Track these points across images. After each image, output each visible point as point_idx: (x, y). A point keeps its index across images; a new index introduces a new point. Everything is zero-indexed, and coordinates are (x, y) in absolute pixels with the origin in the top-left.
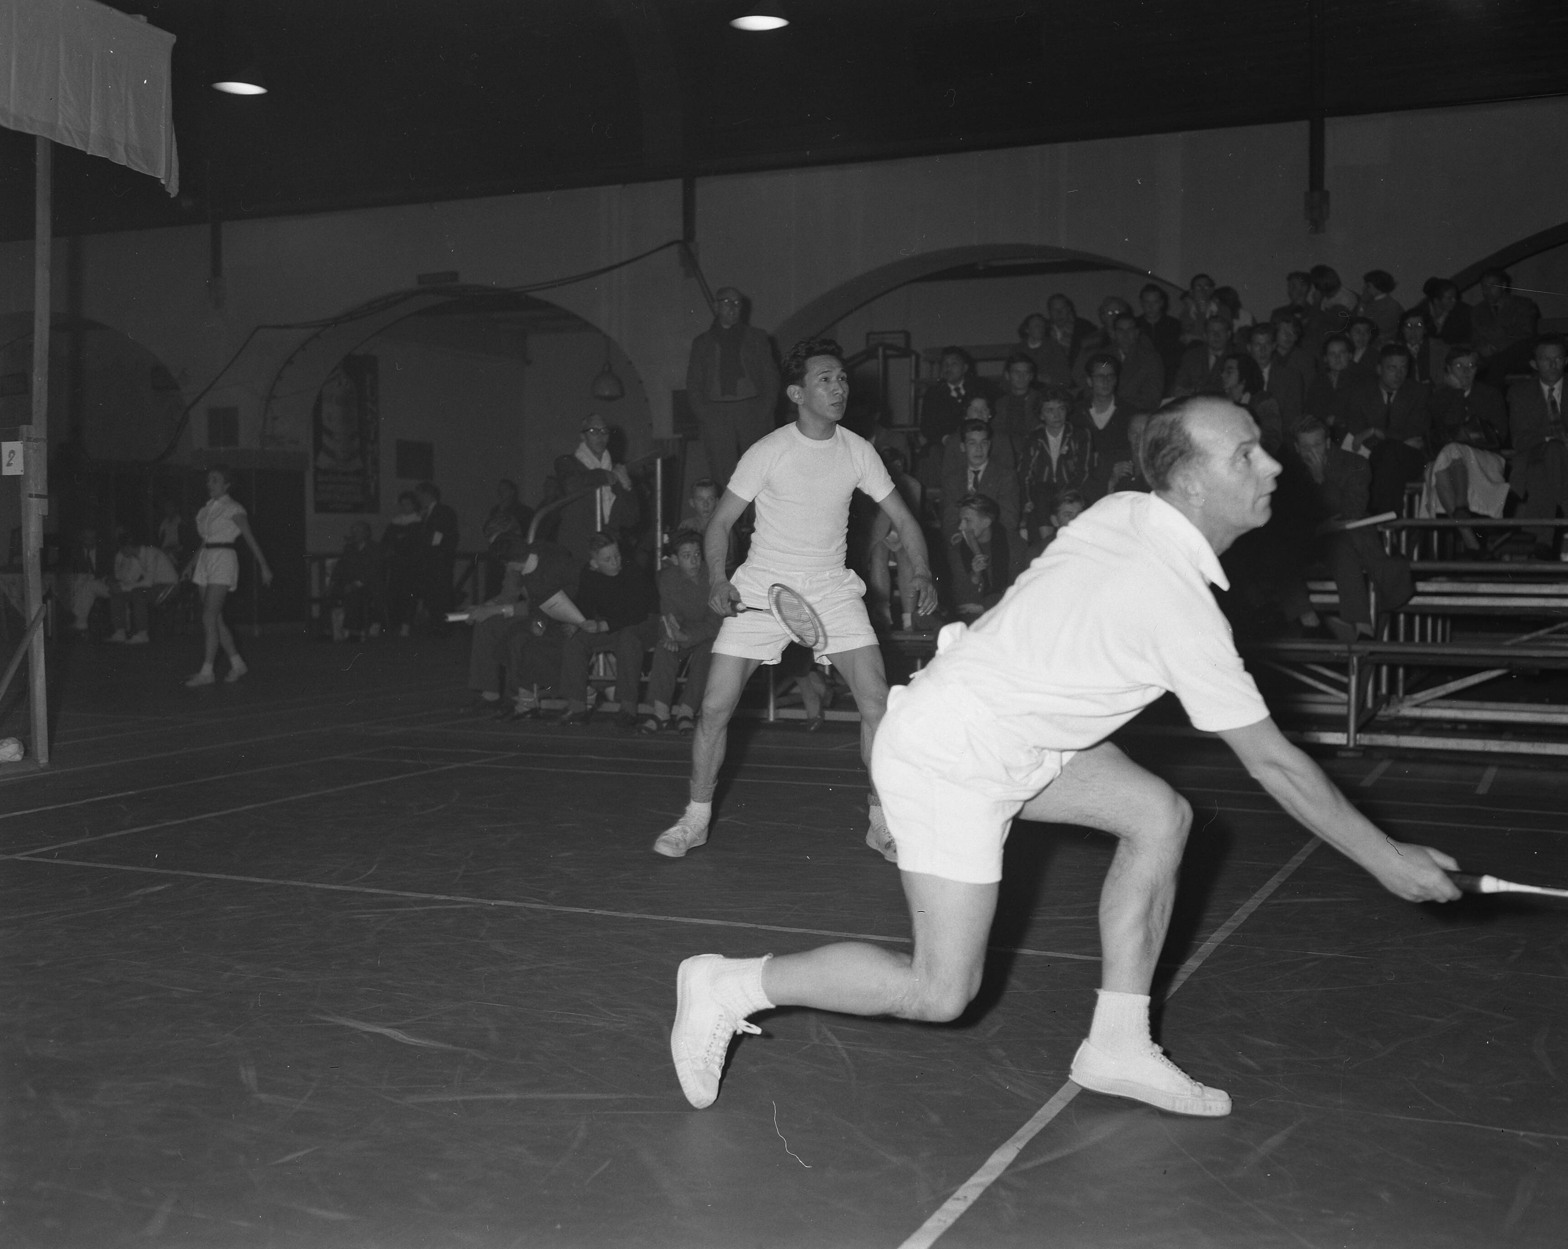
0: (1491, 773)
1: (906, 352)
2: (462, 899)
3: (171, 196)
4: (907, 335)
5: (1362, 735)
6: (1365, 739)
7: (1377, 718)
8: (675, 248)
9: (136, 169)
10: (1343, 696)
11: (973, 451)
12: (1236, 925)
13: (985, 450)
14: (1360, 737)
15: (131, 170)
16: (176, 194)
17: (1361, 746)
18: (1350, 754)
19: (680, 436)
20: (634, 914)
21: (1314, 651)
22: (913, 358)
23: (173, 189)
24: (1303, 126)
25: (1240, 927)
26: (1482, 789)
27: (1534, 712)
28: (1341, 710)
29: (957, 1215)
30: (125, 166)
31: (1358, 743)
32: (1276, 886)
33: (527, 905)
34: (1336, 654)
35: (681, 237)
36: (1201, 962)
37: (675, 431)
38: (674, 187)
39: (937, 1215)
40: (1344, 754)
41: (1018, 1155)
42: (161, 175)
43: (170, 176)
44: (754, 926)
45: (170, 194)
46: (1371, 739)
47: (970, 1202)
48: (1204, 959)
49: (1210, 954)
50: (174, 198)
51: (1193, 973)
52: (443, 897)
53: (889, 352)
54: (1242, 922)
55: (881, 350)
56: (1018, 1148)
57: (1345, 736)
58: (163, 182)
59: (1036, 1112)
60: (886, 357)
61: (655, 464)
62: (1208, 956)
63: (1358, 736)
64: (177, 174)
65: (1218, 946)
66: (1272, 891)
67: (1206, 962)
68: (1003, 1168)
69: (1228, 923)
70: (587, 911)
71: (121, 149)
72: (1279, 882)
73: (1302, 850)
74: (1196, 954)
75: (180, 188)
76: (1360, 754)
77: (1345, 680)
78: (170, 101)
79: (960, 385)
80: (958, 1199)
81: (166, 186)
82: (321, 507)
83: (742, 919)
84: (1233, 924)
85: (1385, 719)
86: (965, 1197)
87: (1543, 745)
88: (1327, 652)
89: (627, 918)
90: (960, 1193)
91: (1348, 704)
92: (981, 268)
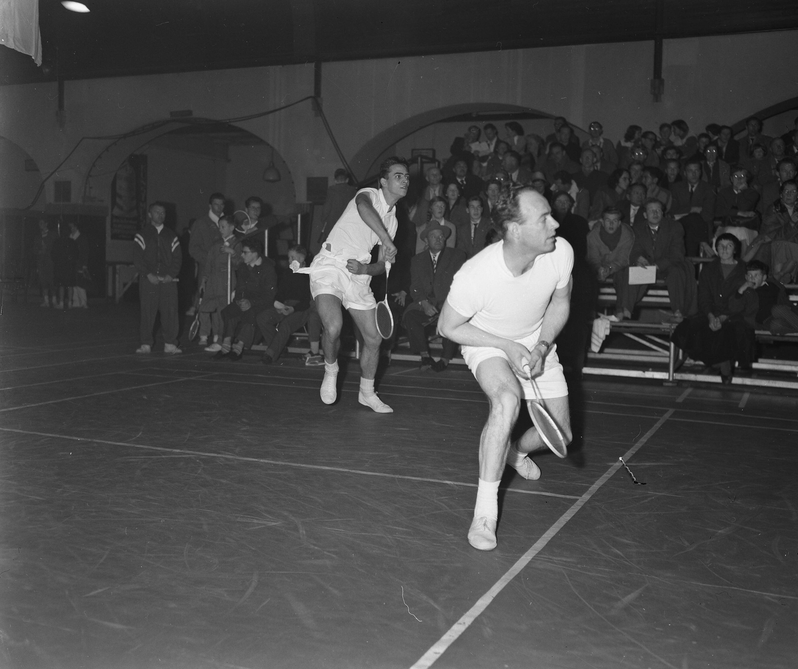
0: (746, 396)
1: (433, 160)
2: (189, 452)
3: (38, 66)
4: (434, 151)
5: (677, 374)
6: (678, 376)
7: (684, 365)
8: (310, 101)
9: (19, 51)
10: (667, 353)
11: (472, 212)
12: (610, 476)
13: (480, 212)
14: (676, 375)
15: (17, 51)
16: (41, 64)
17: (676, 380)
18: (670, 384)
19: (311, 202)
20: (282, 462)
21: (652, 328)
22: (437, 163)
23: (39, 62)
24: (651, 43)
25: (611, 477)
26: (742, 405)
27: (769, 363)
28: (666, 360)
29: (460, 633)
30: (13, 49)
31: (674, 378)
32: (631, 455)
33: (223, 456)
34: (663, 330)
35: (313, 94)
36: (591, 496)
37: (308, 199)
38: (310, 67)
39: (449, 633)
40: (666, 384)
41: (493, 600)
42: (32, 54)
43: (37, 54)
44: (347, 470)
45: (37, 64)
46: (681, 376)
47: (467, 626)
48: (592, 494)
49: (595, 492)
50: (39, 67)
51: (586, 502)
52: (178, 451)
53: (424, 160)
54: (612, 475)
55: (419, 159)
56: (493, 597)
57: (668, 374)
58: (33, 58)
59: (502, 576)
60: (422, 163)
61: (297, 217)
62: (594, 493)
63: (674, 375)
64: (41, 54)
65: (600, 488)
66: (629, 458)
67: (593, 496)
68: (484, 607)
69: (605, 475)
70: (256, 460)
71: (11, 40)
72: (632, 454)
73: (645, 436)
74: (588, 492)
75: (42, 61)
76: (675, 385)
77: (667, 344)
78: (38, 15)
79: (464, 179)
80: (460, 624)
81: (35, 60)
82: (114, 236)
83: (341, 466)
84: (608, 475)
85: (689, 365)
86: (464, 623)
87: (774, 382)
88: (658, 329)
89: (278, 464)
90: (461, 620)
91: (669, 357)
92: (474, 116)
